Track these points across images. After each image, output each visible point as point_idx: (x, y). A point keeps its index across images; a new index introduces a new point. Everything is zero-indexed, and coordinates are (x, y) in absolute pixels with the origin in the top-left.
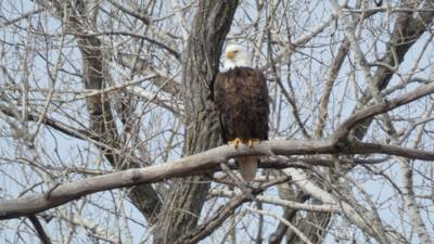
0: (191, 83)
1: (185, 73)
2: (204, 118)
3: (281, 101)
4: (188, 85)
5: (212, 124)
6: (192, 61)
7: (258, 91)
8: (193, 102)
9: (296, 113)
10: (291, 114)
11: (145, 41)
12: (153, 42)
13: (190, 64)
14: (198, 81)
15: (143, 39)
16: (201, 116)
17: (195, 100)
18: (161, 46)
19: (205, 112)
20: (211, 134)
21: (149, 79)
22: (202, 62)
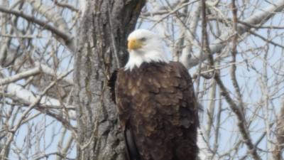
0: (87, 80)
1: (78, 65)
2: (106, 133)
3: (221, 110)
4: (83, 82)
5: (117, 142)
6: (89, 48)
7: (180, 96)
8: (89, 109)
9: (243, 127)
10: (237, 128)
11: (20, 20)
12: (31, 20)
13: (85, 52)
14: (97, 77)
15: (18, 15)
16: (102, 128)
17: (92, 105)
18: (44, 26)
19: (107, 123)
20: (116, 155)
21: (26, 77)
22: (104, 48)
